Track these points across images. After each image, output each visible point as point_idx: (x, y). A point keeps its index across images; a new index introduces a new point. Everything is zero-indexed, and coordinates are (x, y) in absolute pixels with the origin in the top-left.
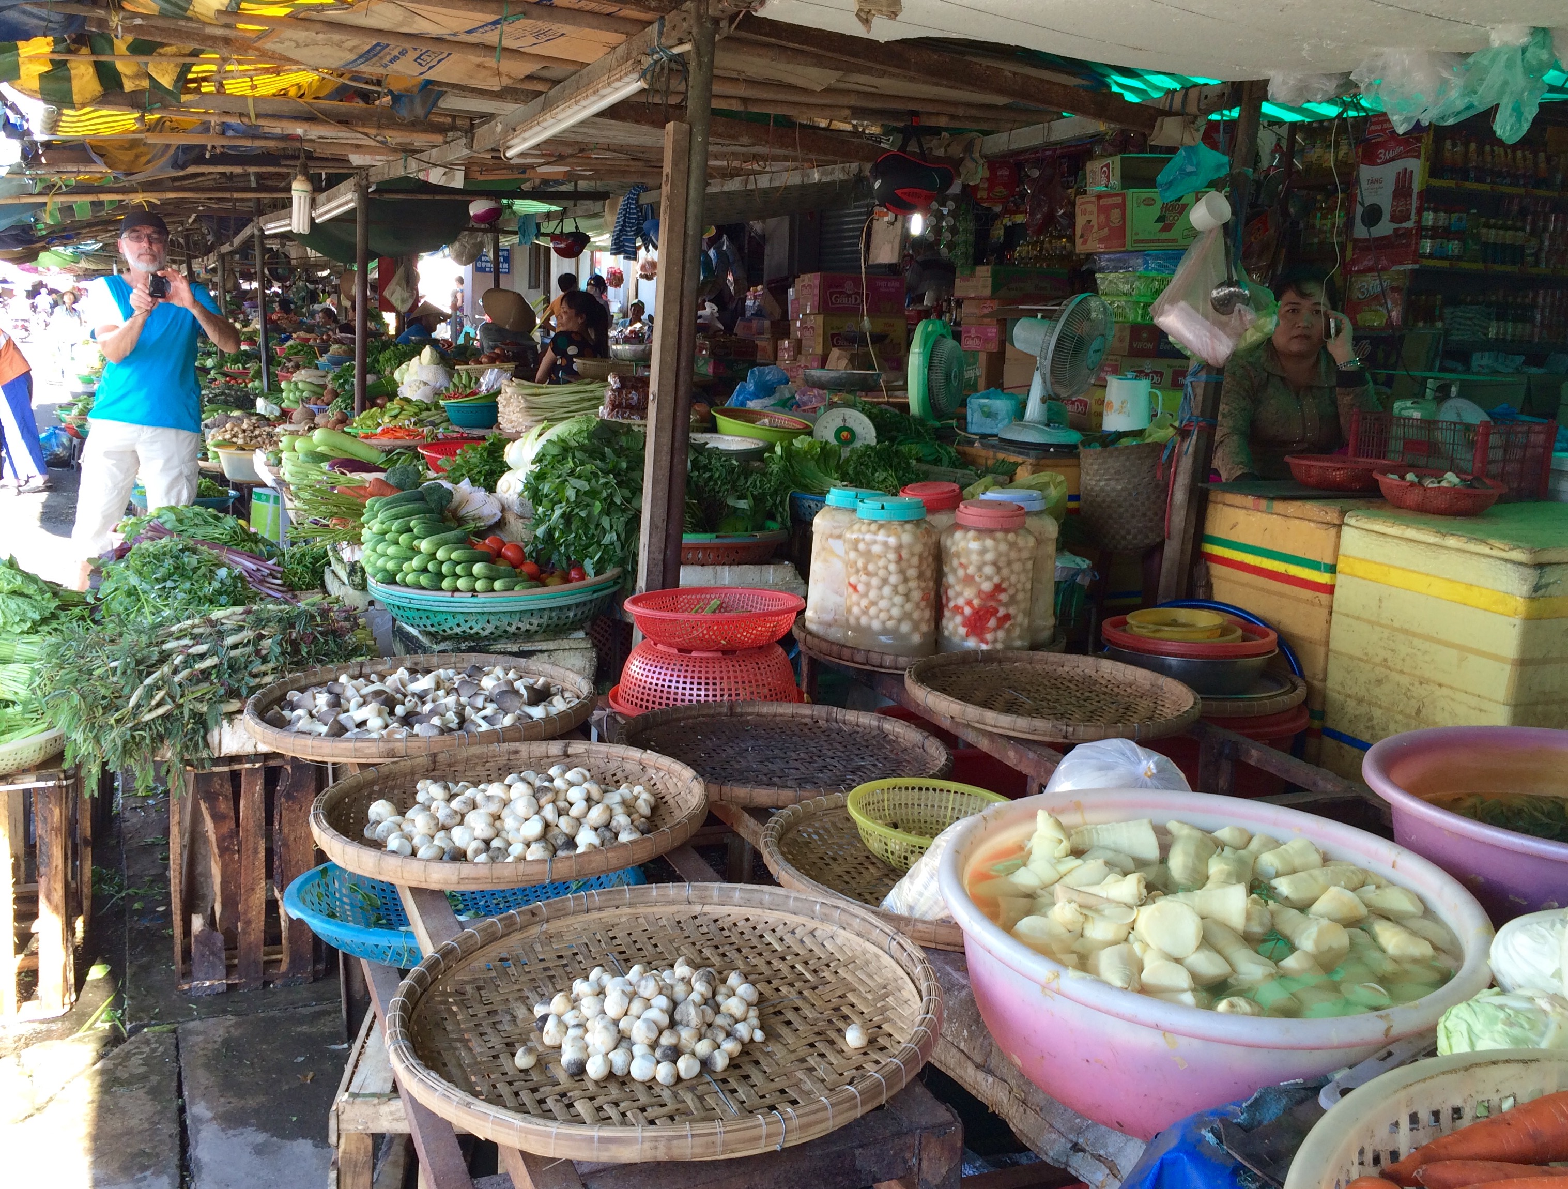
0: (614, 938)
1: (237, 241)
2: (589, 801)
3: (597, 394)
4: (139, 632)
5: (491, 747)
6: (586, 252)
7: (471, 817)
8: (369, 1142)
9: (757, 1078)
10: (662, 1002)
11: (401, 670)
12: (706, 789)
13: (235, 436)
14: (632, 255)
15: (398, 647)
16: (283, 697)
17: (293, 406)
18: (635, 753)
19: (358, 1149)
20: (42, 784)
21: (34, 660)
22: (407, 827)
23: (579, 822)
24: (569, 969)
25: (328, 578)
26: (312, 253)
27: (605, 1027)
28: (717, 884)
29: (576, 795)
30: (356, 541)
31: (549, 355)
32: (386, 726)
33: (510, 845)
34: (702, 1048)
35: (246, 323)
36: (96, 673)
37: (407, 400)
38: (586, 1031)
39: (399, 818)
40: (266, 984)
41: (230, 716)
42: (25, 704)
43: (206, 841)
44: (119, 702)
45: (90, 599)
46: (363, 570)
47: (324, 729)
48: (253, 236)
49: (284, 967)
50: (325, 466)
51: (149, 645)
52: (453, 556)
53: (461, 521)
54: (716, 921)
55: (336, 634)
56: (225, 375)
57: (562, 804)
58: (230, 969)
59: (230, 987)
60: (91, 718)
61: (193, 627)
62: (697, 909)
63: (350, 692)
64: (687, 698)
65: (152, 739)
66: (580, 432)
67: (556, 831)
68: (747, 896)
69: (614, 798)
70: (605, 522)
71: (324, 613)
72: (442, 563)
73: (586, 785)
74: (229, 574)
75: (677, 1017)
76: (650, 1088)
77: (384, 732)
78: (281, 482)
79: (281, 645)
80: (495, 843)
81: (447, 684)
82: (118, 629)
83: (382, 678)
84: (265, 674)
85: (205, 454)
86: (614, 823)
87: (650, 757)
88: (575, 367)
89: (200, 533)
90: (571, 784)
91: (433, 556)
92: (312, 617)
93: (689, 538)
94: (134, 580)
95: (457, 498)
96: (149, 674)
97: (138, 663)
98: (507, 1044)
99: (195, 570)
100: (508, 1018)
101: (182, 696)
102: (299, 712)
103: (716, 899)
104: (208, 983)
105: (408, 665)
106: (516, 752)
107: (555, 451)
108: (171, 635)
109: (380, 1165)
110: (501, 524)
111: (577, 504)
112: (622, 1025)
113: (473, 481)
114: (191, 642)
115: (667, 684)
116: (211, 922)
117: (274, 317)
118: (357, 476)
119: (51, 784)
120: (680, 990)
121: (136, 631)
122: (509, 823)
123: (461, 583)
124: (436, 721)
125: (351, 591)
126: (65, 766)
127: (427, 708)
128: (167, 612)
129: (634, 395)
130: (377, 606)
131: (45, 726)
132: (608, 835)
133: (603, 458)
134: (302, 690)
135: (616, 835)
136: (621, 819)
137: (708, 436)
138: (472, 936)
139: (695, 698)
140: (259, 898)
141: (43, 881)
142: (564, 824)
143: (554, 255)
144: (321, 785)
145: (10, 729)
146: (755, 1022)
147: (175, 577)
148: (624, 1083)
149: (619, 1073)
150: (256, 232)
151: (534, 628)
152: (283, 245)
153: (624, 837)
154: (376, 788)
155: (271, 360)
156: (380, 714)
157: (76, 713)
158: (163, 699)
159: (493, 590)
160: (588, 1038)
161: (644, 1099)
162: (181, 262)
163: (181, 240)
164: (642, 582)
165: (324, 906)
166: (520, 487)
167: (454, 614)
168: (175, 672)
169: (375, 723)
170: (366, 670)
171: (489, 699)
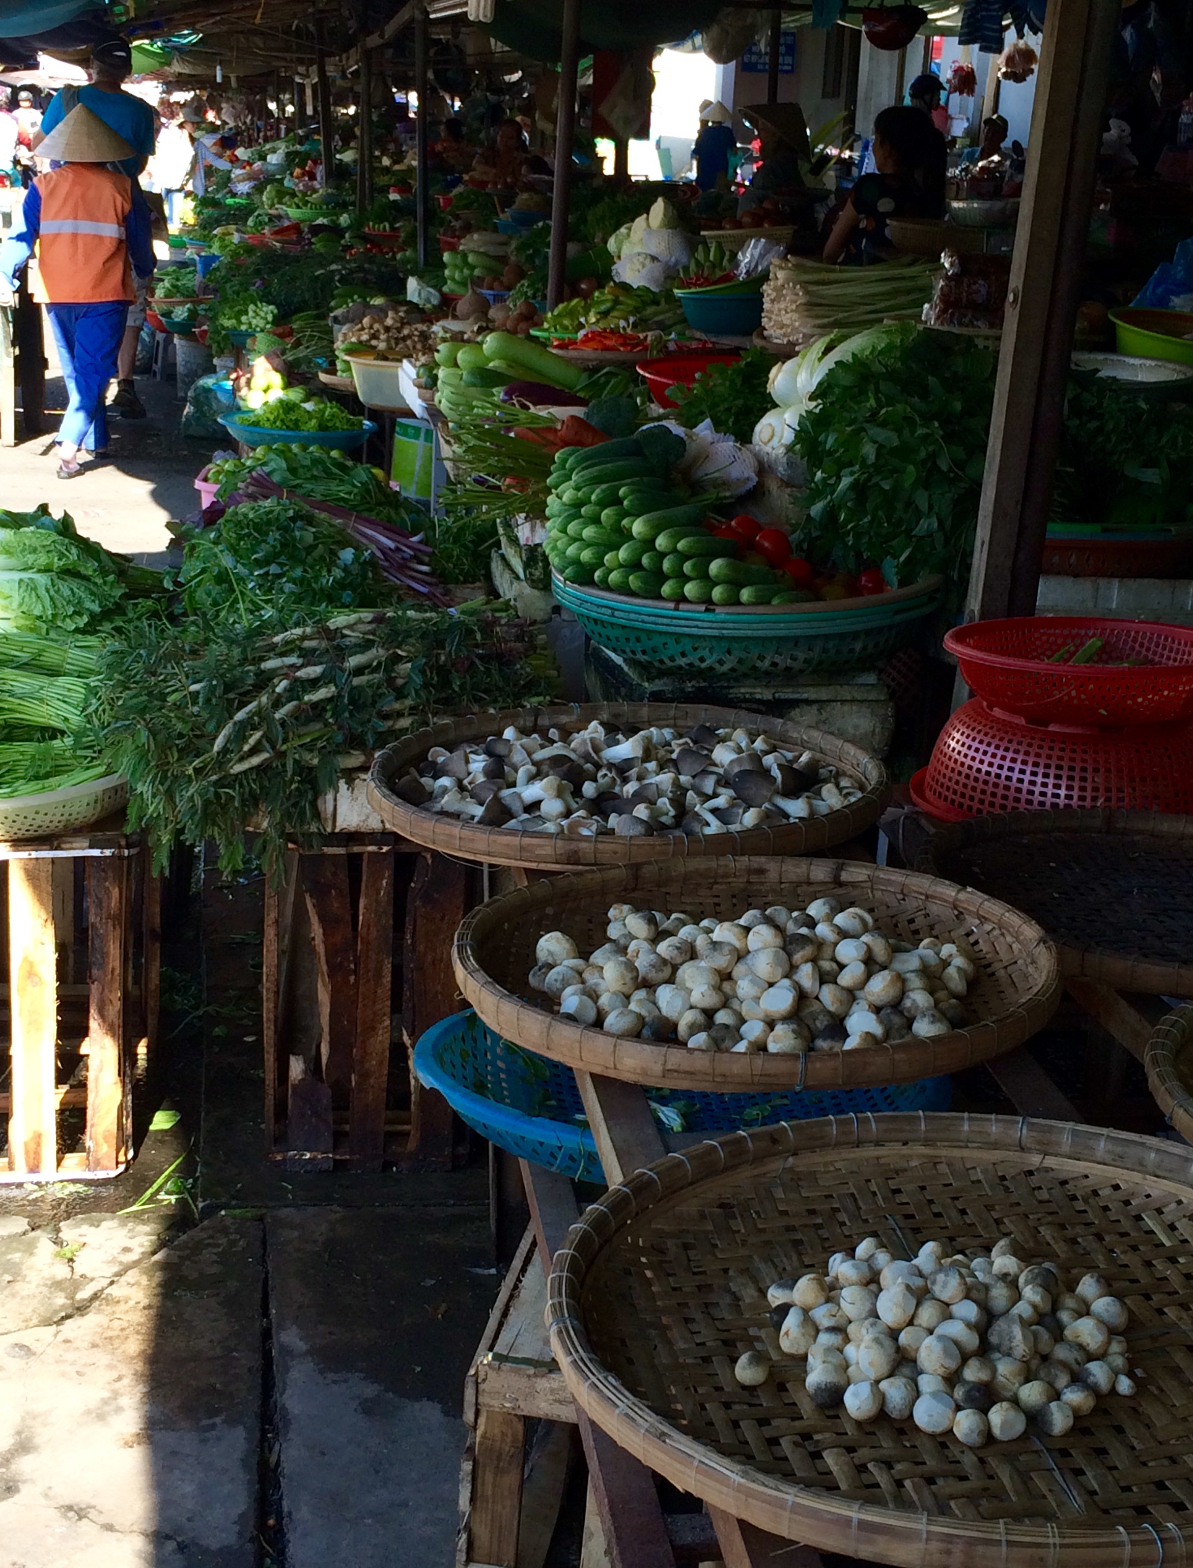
0: (899, 1191)
1: (390, 29)
2: (871, 964)
3: (921, 282)
4: (231, 642)
5: (722, 861)
6: (920, 37)
7: (687, 972)
8: (520, 1427)
9: (1118, 1456)
10: (969, 1310)
11: (594, 724)
12: (1060, 960)
13: (374, 336)
14: (993, 44)
15: (592, 682)
16: (423, 756)
17: (459, 290)
18: (948, 890)
19: (503, 1434)
20: (96, 852)
21: (91, 672)
22: (591, 978)
23: (851, 995)
24: (824, 1233)
25: (496, 567)
26: (496, 45)
27: (877, 1340)
28: (1070, 1125)
29: (848, 951)
30: (538, 513)
31: (847, 213)
32: (568, 814)
33: (743, 1021)
34: (1032, 1393)
35: (398, 157)
36: (171, 699)
37: (625, 287)
38: (847, 1340)
39: (579, 963)
40: (387, 1166)
41: (350, 775)
42: (78, 735)
43: (313, 951)
44: (201, 743)
45: (168, 584)
46: (545, 558)
47: (479, 811)
48: (412, 20)
49: (412, 1145)
50: (499, 393)
51: (243, 661)
52: (680, 546)
53: (696, 487)
54: (1064, 1183)
55: (503, 659)
56: (365, 239)
57: (827, 965)
58: (339, 1138)
59: (339, 1165)
60: (163, 768)
61: (304, 638)
62: (1035, 1160)
63: (518, 756)
64: (1037, 798)
65: (243, 801)
66: (890, 347)
67: (816, 1006)
68: (1119, 1149)
69: (910, 962)
70: (922, 500)
71: (487, 627)
72: (663, 555)
73: (866, 938)
74: (356, 558)
75: (994, 1339)
76: (944, 1445)
77: (564, 823)
78: (434, 413)
79: (423, 672)
80: (722, 1017)
81: (662, 752)
82: (202, 636)
83: (566, 735)
84: (400, 715)
85: (333, 364)
86: (908, 1003)
87: (971, 898)
88: (887, 232)
89: (319, 490)
90: (843, 934)
91: (648, 544)
92: (470, 633)
93: (1057, 530)
94: (227, 561)
95: (692, 448)
96: (242, 705)
97: (228, 688)
98: (725, 1342)
99: (310, 549)
100: (728, 1300)
101: (285, 741)
102: (445, 781)
103: (1066, 1148)
104: (308, 1156)
105: (605, 717)
106: (761, 871)
107: (846, 380)
108: (273, 647)
109: (534, 1455)
110: (757, 493)
111: (878, 468)
112: (903, 1338)
113: (718, 425)
114: (299, 661)
115: (1005, 773)
116: (314, 1067)
117: (439, 147)
118: (543, 411)
119: (108, 853)
120: (999, 1295)
121: (226, 639)
122: (744, 987)
123: (690, 589)
124: (641, 811)
125: (527, 590)
126: (128, 830)
127: (630, 788)
128: (268, 613)
129: (981, 286)
130: (565, 616)
131: (102, 769)
132: (897, 1020)
133: (924, 393)
134: (450, 747)
135: (910, 1022)
136: (919, 998)
137: (1100, 357)
138: (680, 1164)
139: (1049, 800)
140: (381, 1040)
141: (95, 988)
142: (828, 996)
143: (866, 45)
144: (472, 898)
145: (57, 771)
146: (1119, 1361)
147: (282, 559)
148: (901, 1432)
149: (895, 1415)
150: (418, 15)
151: (797, 665)
152: (456, 35)
153: (924, 1028)
154: (549, 911)
155: (431, 217)
156: (560, 795)
157: (142, 755)
158: (259, 742)
159: (739, 603)
160: (850, 1350)
161: (932, 1463)
162: (311, 63)
163: (311, 28)
164: (974, 604)
165: (469, 1071)
166: (788, 436)
167: (678, 637)
168: (277, 703)
169: (552, 807)
170: (543, 721)
171: (724, 781)
